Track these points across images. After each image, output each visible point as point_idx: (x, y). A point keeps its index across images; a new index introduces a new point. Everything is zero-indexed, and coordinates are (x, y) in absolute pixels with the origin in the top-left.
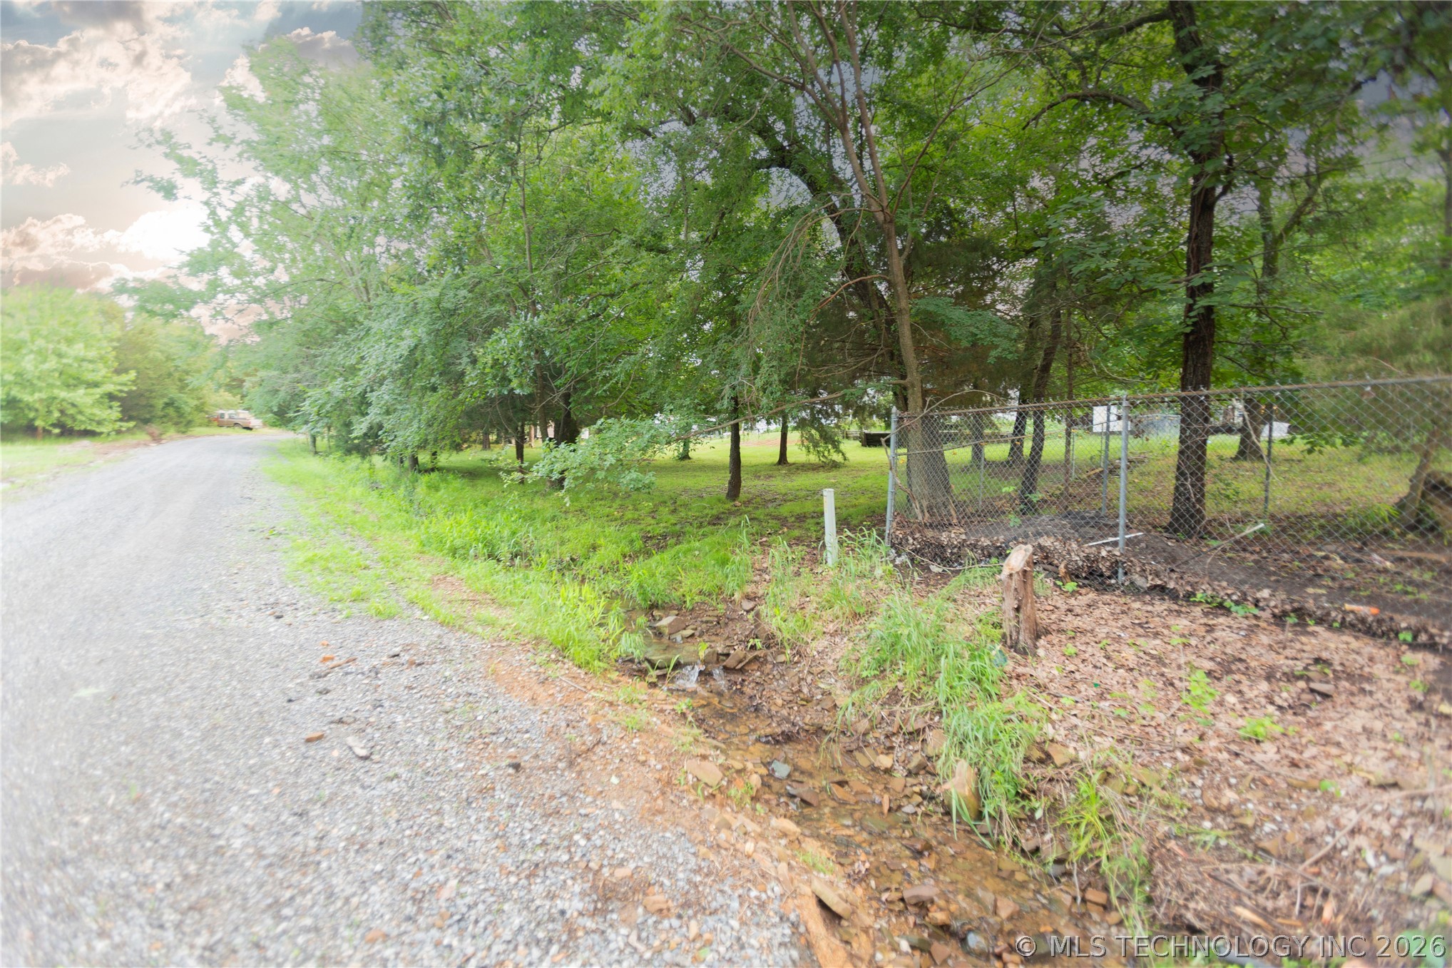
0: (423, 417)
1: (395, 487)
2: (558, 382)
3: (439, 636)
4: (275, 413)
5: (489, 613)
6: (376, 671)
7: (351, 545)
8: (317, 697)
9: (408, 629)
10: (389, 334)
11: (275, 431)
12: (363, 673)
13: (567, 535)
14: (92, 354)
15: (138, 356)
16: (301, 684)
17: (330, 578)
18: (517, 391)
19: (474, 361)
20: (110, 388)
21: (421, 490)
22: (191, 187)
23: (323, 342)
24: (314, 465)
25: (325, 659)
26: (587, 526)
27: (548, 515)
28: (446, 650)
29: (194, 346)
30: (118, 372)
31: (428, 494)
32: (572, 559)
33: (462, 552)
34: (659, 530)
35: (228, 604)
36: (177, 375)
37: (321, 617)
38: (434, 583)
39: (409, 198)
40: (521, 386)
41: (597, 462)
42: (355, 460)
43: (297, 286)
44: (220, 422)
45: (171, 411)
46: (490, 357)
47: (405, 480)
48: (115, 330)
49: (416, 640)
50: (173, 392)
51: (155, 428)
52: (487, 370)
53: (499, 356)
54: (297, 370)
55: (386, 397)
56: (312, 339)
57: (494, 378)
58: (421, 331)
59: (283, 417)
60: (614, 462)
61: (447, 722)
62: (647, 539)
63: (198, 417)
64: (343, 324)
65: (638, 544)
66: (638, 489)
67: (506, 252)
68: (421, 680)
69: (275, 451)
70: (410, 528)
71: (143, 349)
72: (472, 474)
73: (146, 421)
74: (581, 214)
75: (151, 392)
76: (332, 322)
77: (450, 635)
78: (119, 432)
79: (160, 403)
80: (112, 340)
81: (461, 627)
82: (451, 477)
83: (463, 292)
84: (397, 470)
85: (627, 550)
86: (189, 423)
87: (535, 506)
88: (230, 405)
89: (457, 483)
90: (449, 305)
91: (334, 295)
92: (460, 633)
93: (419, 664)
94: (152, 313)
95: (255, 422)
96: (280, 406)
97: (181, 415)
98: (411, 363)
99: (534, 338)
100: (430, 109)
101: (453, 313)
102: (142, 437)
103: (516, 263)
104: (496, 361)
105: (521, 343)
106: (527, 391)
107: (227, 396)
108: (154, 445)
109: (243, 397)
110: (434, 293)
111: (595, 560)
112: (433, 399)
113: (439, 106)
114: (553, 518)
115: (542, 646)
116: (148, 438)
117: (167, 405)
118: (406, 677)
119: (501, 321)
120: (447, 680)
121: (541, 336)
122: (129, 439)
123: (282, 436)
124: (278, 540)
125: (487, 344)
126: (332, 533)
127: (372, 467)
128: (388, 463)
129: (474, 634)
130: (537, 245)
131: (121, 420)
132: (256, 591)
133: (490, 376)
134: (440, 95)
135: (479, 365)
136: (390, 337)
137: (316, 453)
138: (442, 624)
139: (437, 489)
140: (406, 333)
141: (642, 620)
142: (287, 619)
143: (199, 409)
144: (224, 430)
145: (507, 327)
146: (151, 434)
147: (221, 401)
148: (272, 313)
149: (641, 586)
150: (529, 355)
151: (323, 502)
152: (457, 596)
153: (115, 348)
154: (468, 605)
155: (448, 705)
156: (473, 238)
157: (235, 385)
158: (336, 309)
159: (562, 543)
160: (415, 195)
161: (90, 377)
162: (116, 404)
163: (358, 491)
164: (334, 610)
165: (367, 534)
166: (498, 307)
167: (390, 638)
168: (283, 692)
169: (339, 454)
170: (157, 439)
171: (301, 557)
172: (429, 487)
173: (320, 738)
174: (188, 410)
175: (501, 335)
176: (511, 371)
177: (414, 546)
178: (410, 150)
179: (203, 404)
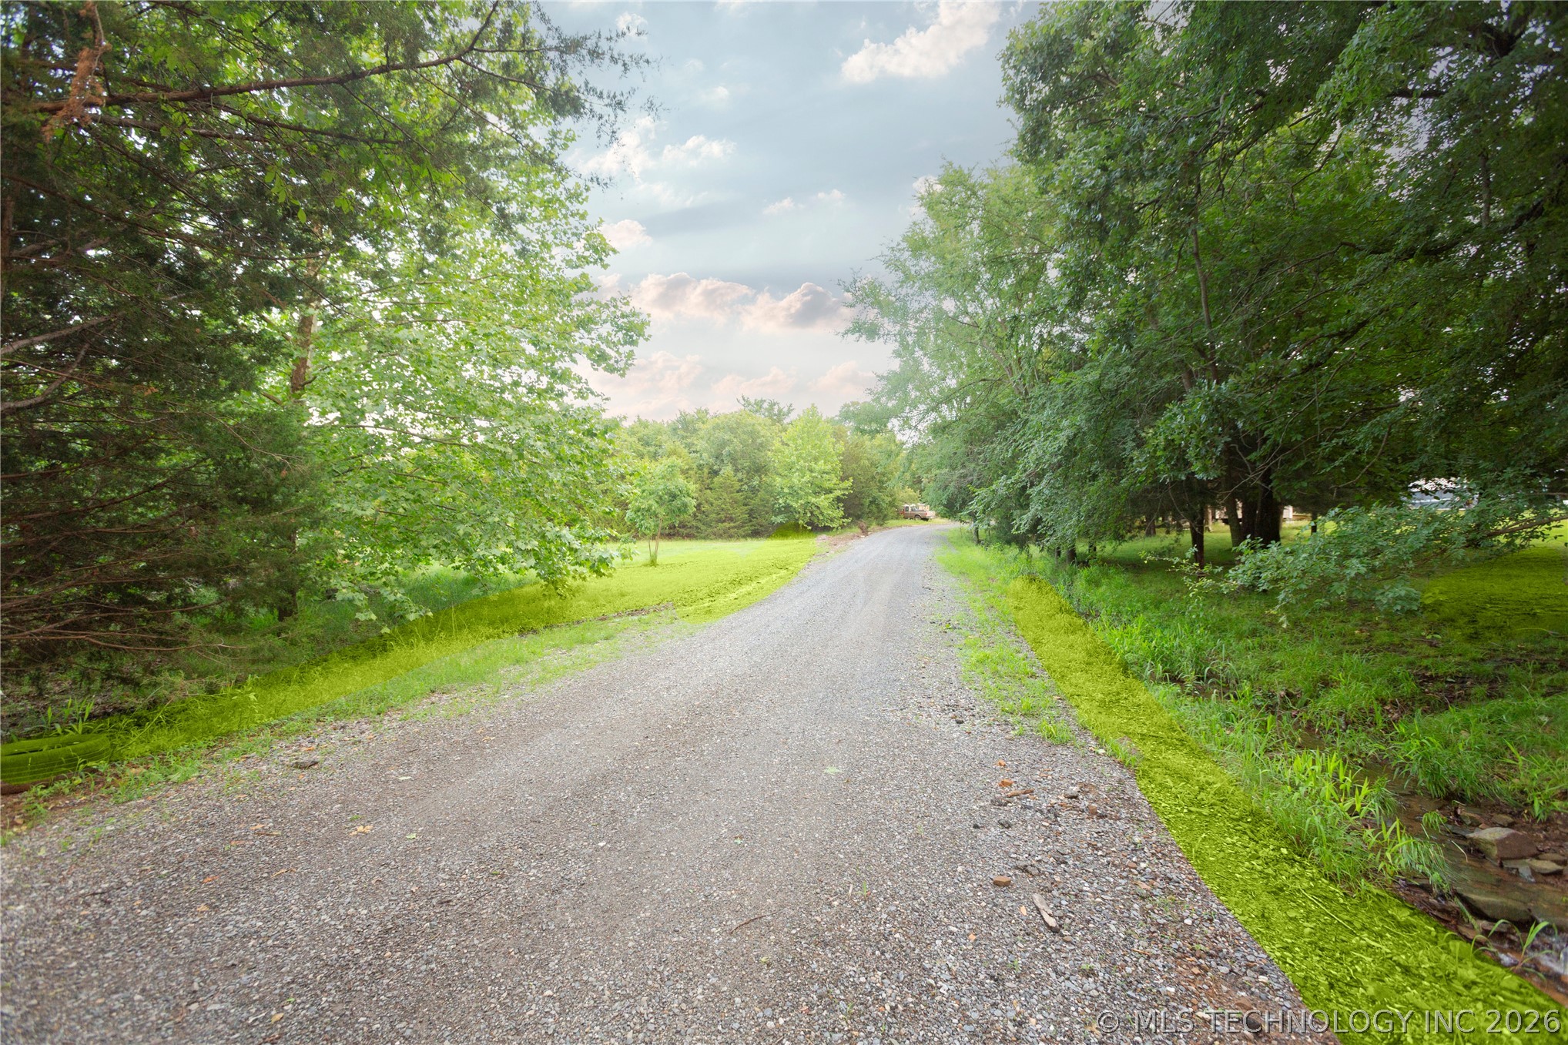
0: (1083, 509)
1: (1053, 581)
2: (1253, 456)
3: (1120, 781)
4: (945, 506)
5: (1179, 760)
6: (1053, 812)
7: (1015, 647)
8: (999, 829)
9: (1083, 762)
10: (1048, 427)
11: (945, 520)
12: (1041, 812)
13: (1278, 658)
14: (828, 467)
15: (854, 465)
16: (984, 808)
17: (1000, 683)
18: (1199, 476)
19: (1140, 443)
20: (838, 493)
21: (1080, 585)
22: (888, 325)
23: (987, 439)
24: (977, 554)
25: (1003, 784)
26: (1309, 649)
27: (1246, 626)
28: (1129, 802)
29: (889, 454)
30: (842, 479)
31: (1087, 590)
32: (1288, 694)
33: (1135, 668)
34: (1449, 666)
35: (920, 700)
36: (877, 477)
37: (996, 729)
38: (1106, 706)
39: (1069, 286)
40: (1205, 469)
41: (1331, 568)
42: (1013, 551)
43: (963, 390)
44: (905, 515)
45: (873, 507)
46: (1162, 438)
47: (1063, 576)
48: (841, 447)
49: (1094, 780)
50: (875, 492)
51: (863, 522)
52: (1159, 453)
53: (1175, 436)
54: (963, 466)
55: (1047, 492)
56: (977, 437)
57: (1168, 461)
58: (1080, 419)
59: (952, 508)
60: (1363, 570)
61: (1145, 913)
62: (1425, 679)
63: (891, 512)
64: (1003, 418)
65: (1408, 687)
66: (1410, 612)
67: (1176, 312)
68: (1106, 840)
69: (945, 540)
70: (1073, 632)
71: (857, 460)
72: (1134, 567)
73: (859, 517)
74: (1283, 238)
75: (861, 493)
76: (993, 418)
77: (1133, 782)
78: (843, 527)
79: (867, 502)
80: (840, 455)
81: (1145, 774)
82: (1112, 571)
83: (1127, 369)
84: (1053, 560)
85: (1387, 693)
86: (885, 518)
87: (1224, 614)
88: (912, 500)
89: (1120, 579)
90: (1110, 386)
91: (994, 392)
92: (1145, 781)
93: (1102, 817)
94: (863, 432)
95: (930, 514)
96: (949, 500)
97: (880, 510)
98: (1070, 452)
99: (1221, 411)
100: (1093, 187)
101: (1114, 393)
102: (856, 530)
103: (1189, 321)
104: (1170, 443)
105: (1204, 418)
106: (1213, 475)
107: (910, 492)
108: (864, 538)
109: (922, 491)
110: (1093, 376)
111: (1329, 701)
112: (1092, 488)
113: (1103, 180)
114: (1254, 633)
115: (1264, 830)
116: (859, 531)
117: (871, 502)
118: (1088, 829)
119: (1175, 394)
120: (1136, 849)
121: (1232, 405)
122: (849, 533)
123: (950, 526)
124: (953, 634)
125: (1158, 423)
126: (998, 630)
127: (1030, 556)
128: (1044, 553)
129: (1162, 786)
130: (1215, 293)
131: (843, 517)
132: (940, 690)
133: (1163, 460)
134: (1104, 168)
135: (1148, 448)
136: (1049, 430)
137: (979, 542)
138: (1122, 764)
139: (1098, 584)
140: (1065, 423)
141: (1433, 817)
142: (966, 726)
143: (892, 504)
144: (908, 521)
145: (1182, 399)
146: (861, 528)
147: (906, 495)
148: (945, 417)
149: (1425, 759)
150: (1216, 432)
151: (988, 594)
152: (1135, 727)
153: (841, 461)
154: (1151, 744)
155: (1143, 887)
156: (1142, 310)
157: (917, 482)
158: (995, 405)
159: (1271, 668)
160: (1076, 280)
161: (827, 485)
162: (841, 505)
163: (1018, 584)
164: (1007, 723)
165: (1030, 635)
166: (1168, 378)
167: (1065, 772)
168: (970, 813)
169: (998, 544)
170: (865, 532)
171: (975, 655)
172: (1089, 582)
173: (1007, 884)
174: (884, 505)
175: (1175, 410)
176: (1191, 453)
177: (1080, 656)
178: (1072, 237)
179: (894, 500)
